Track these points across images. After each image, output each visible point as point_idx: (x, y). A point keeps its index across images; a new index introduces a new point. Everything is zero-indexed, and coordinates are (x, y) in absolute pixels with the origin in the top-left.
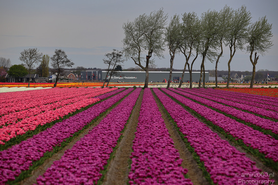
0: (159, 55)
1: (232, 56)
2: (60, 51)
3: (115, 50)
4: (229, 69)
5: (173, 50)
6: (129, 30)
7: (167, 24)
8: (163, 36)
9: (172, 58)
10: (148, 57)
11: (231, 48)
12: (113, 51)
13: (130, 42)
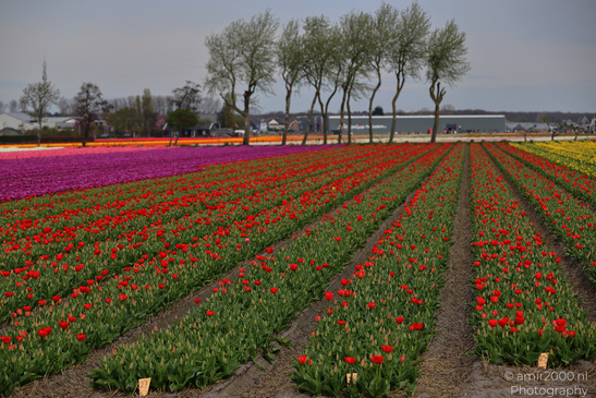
2: (89, 86)
3: (189, 82)
6: (215, 46)
7: (278, 36)
9: (289, 92)
10: (248, 94)
11: (398, 75)
12: (185, 84)
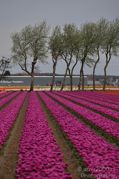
0: (42, 61)
1: (107, 63)
3: (4, 57)
4: (105, 74)
5: (55, 57)
6: (16, 39)
7: (50, 34)
8: (47, 45)
9: (55, 64)
10: (33, 64)
11: (107, 55)
12: (2, 58)
13: (17, 50)
